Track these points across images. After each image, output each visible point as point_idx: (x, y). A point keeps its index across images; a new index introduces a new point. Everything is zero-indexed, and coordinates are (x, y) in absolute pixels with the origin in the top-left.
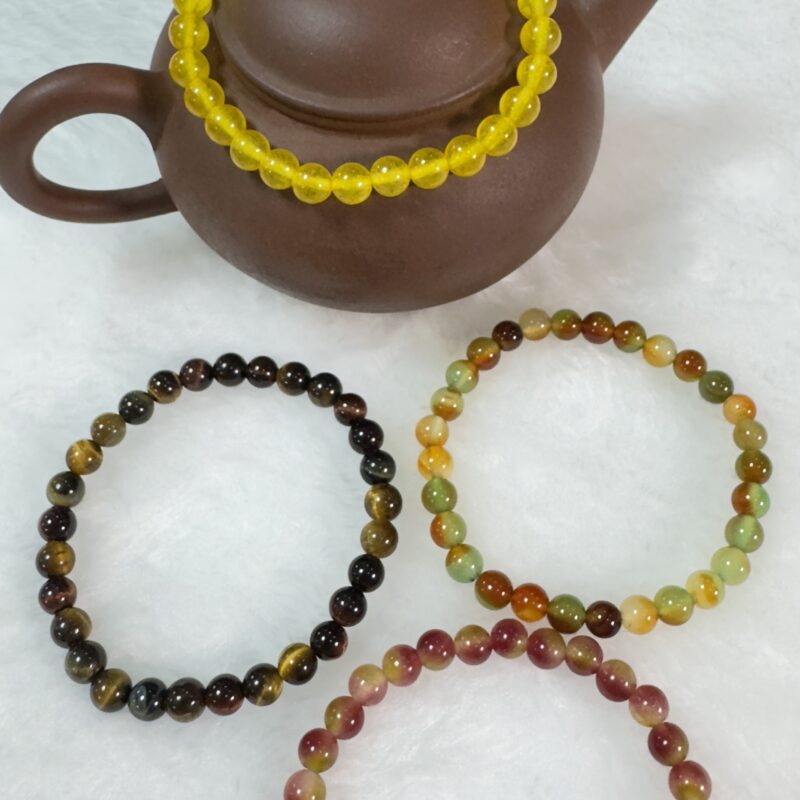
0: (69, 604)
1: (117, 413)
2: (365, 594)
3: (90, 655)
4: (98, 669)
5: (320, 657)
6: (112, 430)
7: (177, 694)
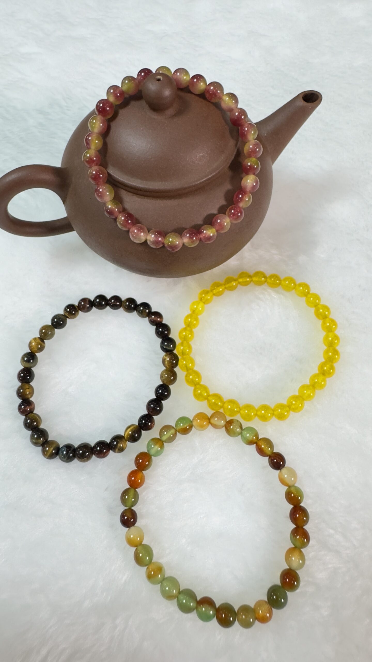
0: (31, 412)
1: (50, 324)
2: (162, 401)
3: (41, 434)
4: (44, 441)
5: (143, 430)
6: (49, 332)
7: (80, 450)
